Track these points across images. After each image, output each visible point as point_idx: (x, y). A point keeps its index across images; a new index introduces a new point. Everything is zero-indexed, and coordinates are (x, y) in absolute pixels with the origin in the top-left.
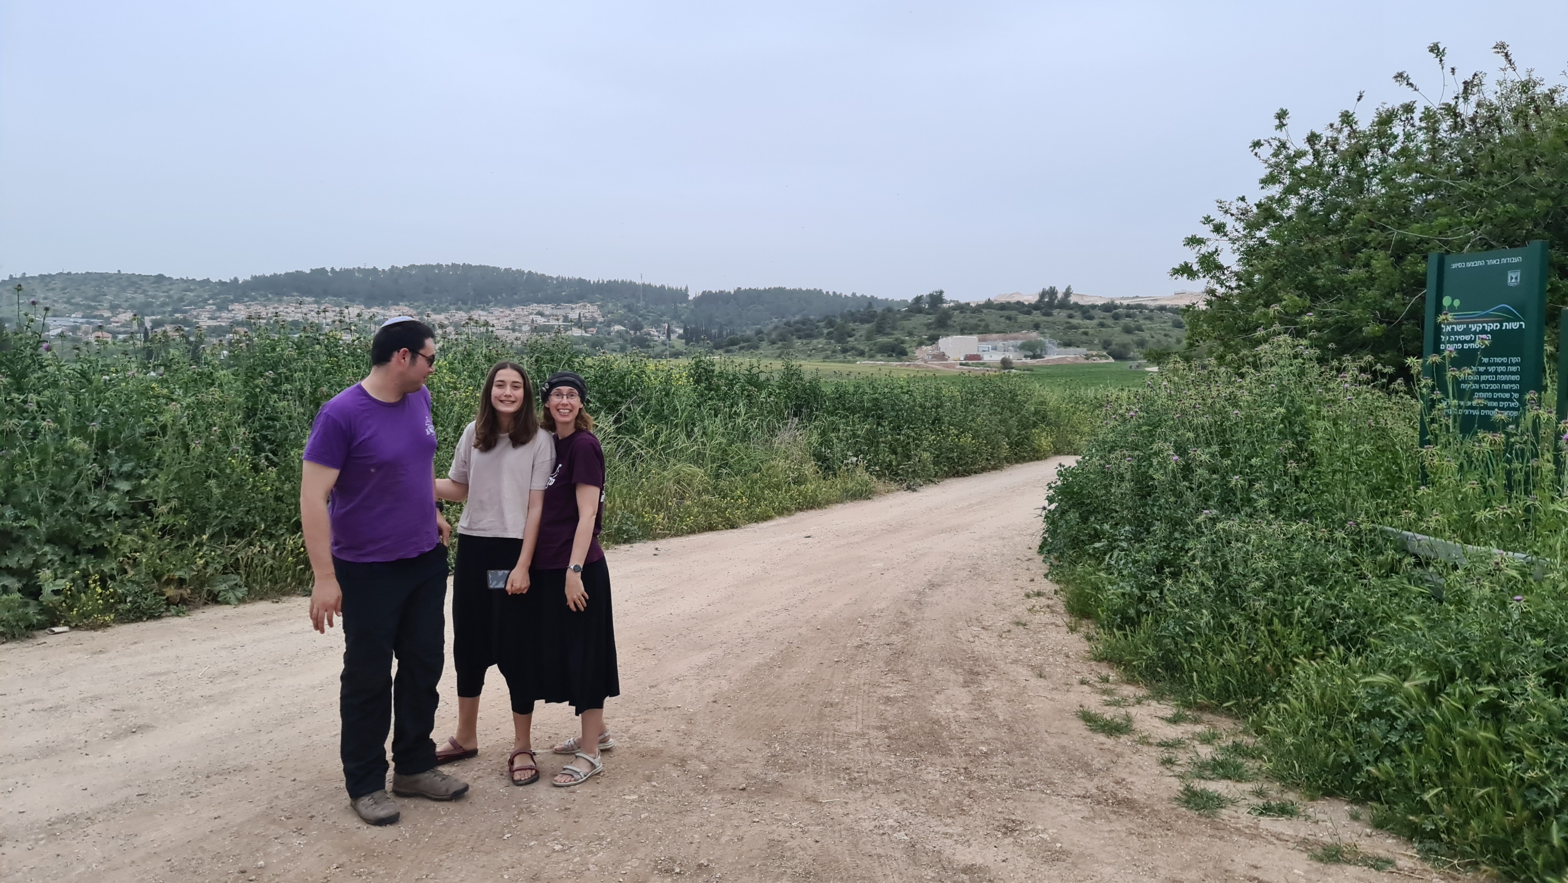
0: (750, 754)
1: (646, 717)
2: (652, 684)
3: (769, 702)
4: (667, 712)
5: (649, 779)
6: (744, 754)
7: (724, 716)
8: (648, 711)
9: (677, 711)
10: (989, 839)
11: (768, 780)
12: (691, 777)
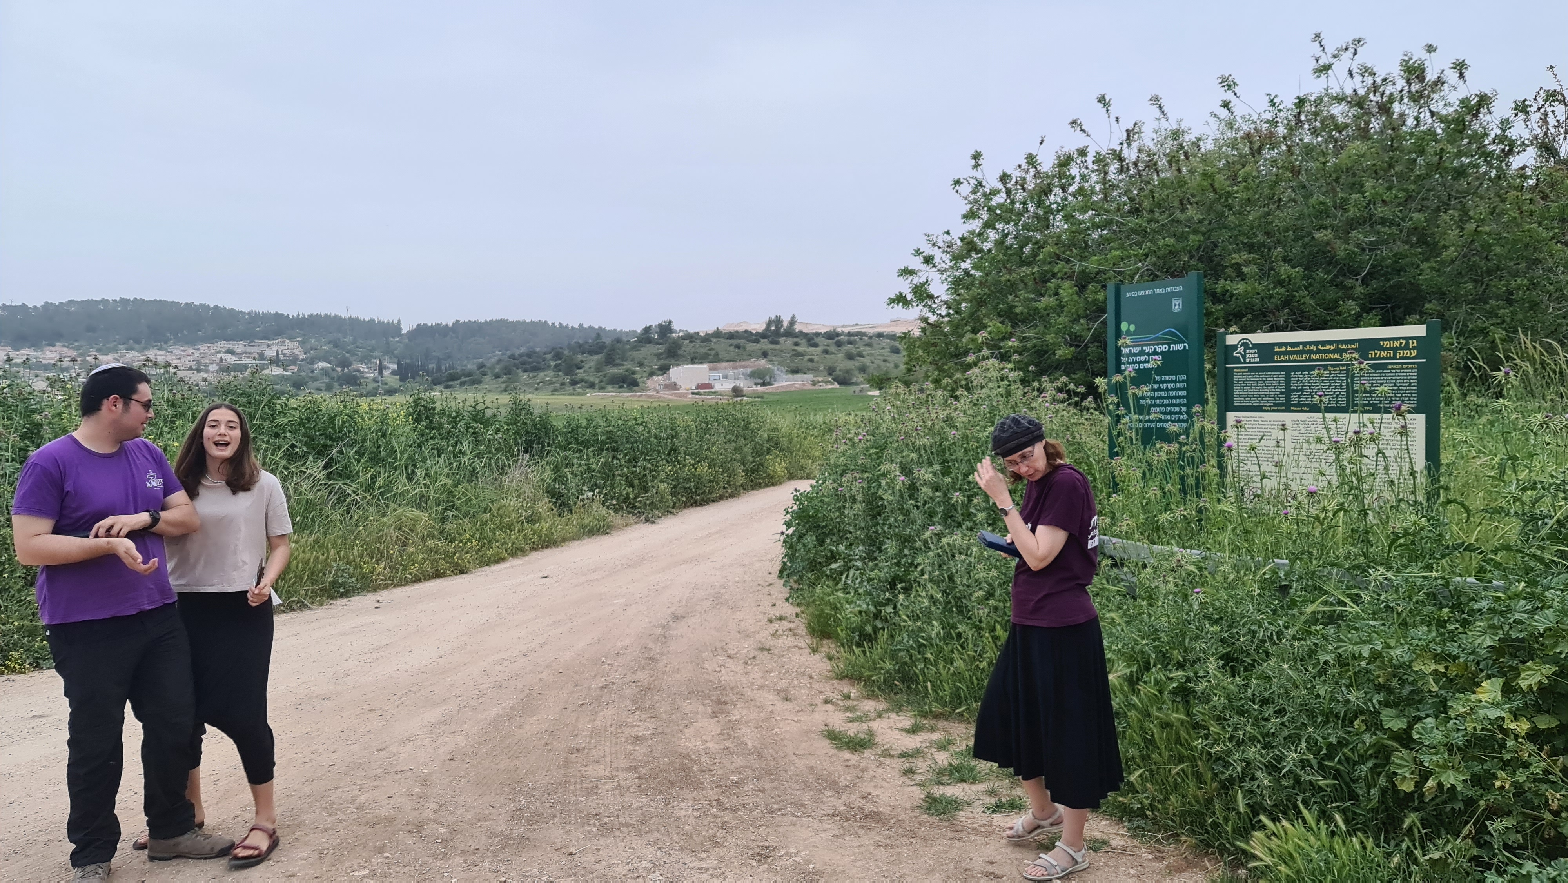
0: (492, 811)
1: (375, 783)
2: (380, 747)
3: (511, 754)
4: (399, 776)
5: (381, 850)
6: (486, 812)
7: (462, 773)
8: (377, 777)
9: (409, 774)
10: (744, 869)
11: (514, 835)
12: (428, 843)
